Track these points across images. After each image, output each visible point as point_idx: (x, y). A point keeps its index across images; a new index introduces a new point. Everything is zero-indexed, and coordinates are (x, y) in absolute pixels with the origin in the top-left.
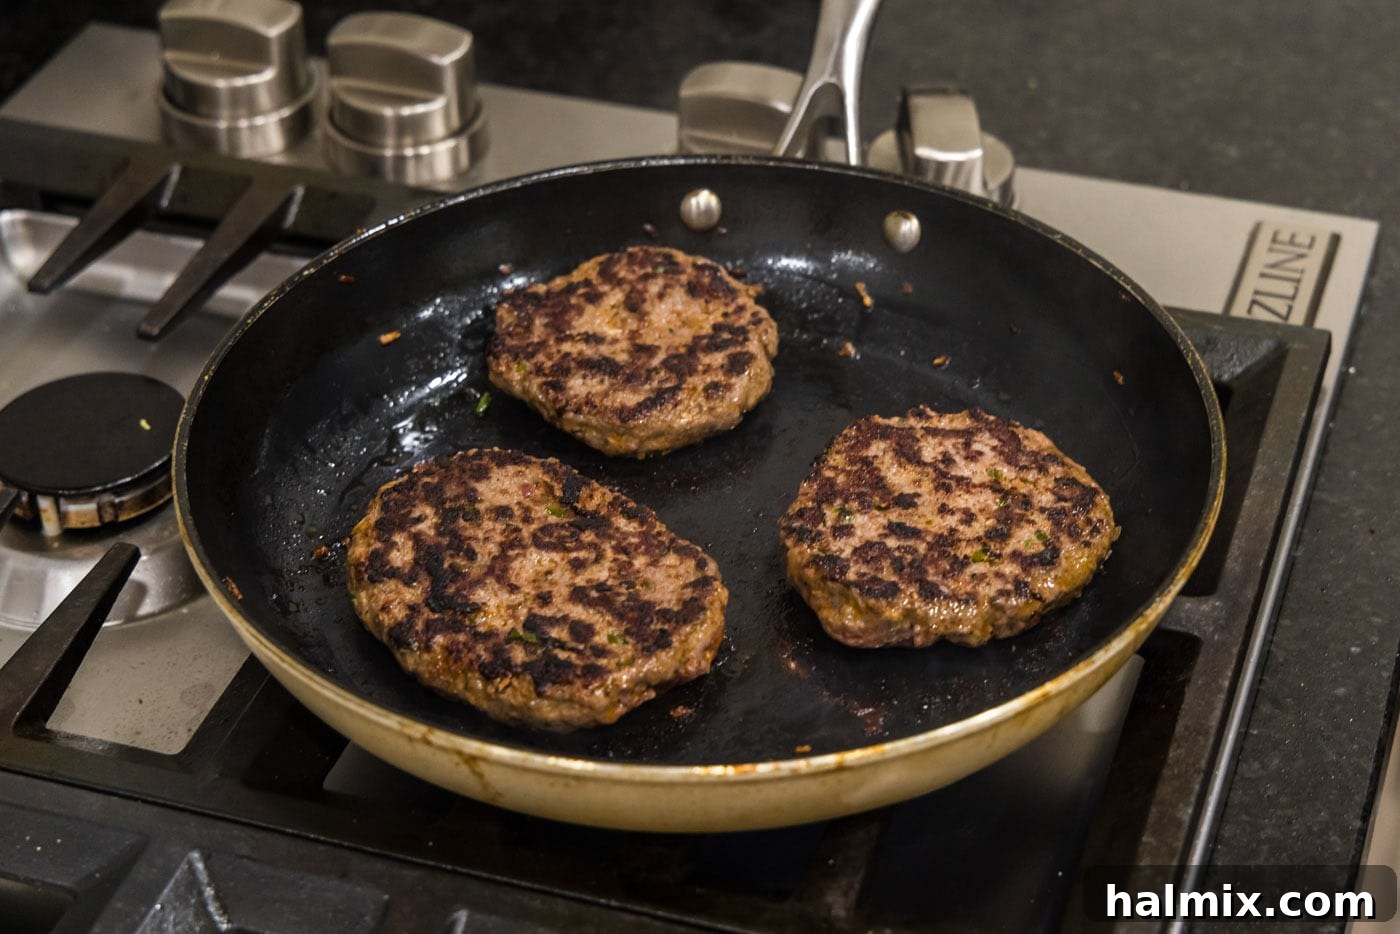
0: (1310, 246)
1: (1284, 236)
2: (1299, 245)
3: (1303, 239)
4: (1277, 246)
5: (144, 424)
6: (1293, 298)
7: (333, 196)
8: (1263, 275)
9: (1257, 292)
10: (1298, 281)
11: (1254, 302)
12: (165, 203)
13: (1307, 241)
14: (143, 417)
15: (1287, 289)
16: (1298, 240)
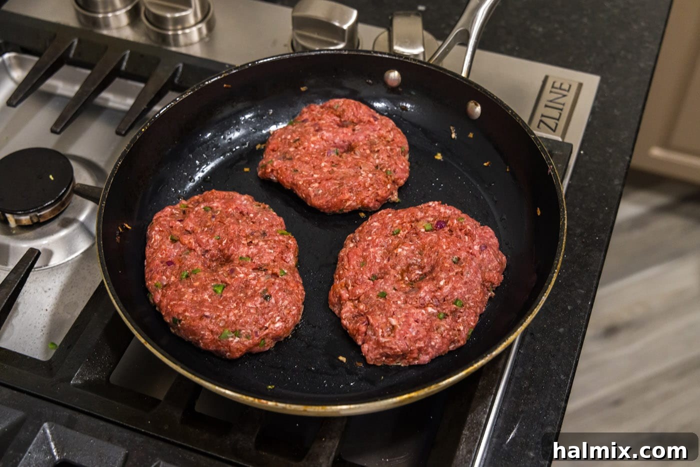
0: (568, 91)
1: (557, 85)
2: (564, 90)
3: (565, 87)
4: (554, 90)
5: (51, 177)
6: (558, 120)
7: (142, 56)
8: (546, 106)
9: (543, 116)
10: (561, 110)
11: (541, 121)
12: (71, 55)
13: (567, 88)
14: (51, 174)
15: (555, 114)
16: (563, 87)
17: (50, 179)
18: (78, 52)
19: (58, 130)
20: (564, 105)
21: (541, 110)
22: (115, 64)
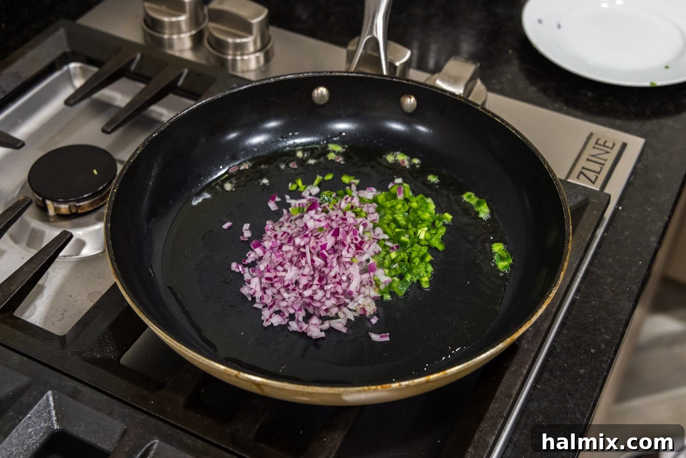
0: (612, 148)
1: (601, 142)
2: (608, 147)
3: (610, 144)
4: (597, 146)
6: (599, 173)
7: (199, 75)
8: (588, 160)
9: (583, 168)
10: (603, 165)
11: (581, 172)
12: (133, 68)
13: (611, 146)
14: (95, 169)
15: (597, 167)
16: (607, 144)
17: (94, 173)
18: (139, 66)
19: (109, 130)
20: (606, 160)
21: (582, 163)
22: (172, 78)
